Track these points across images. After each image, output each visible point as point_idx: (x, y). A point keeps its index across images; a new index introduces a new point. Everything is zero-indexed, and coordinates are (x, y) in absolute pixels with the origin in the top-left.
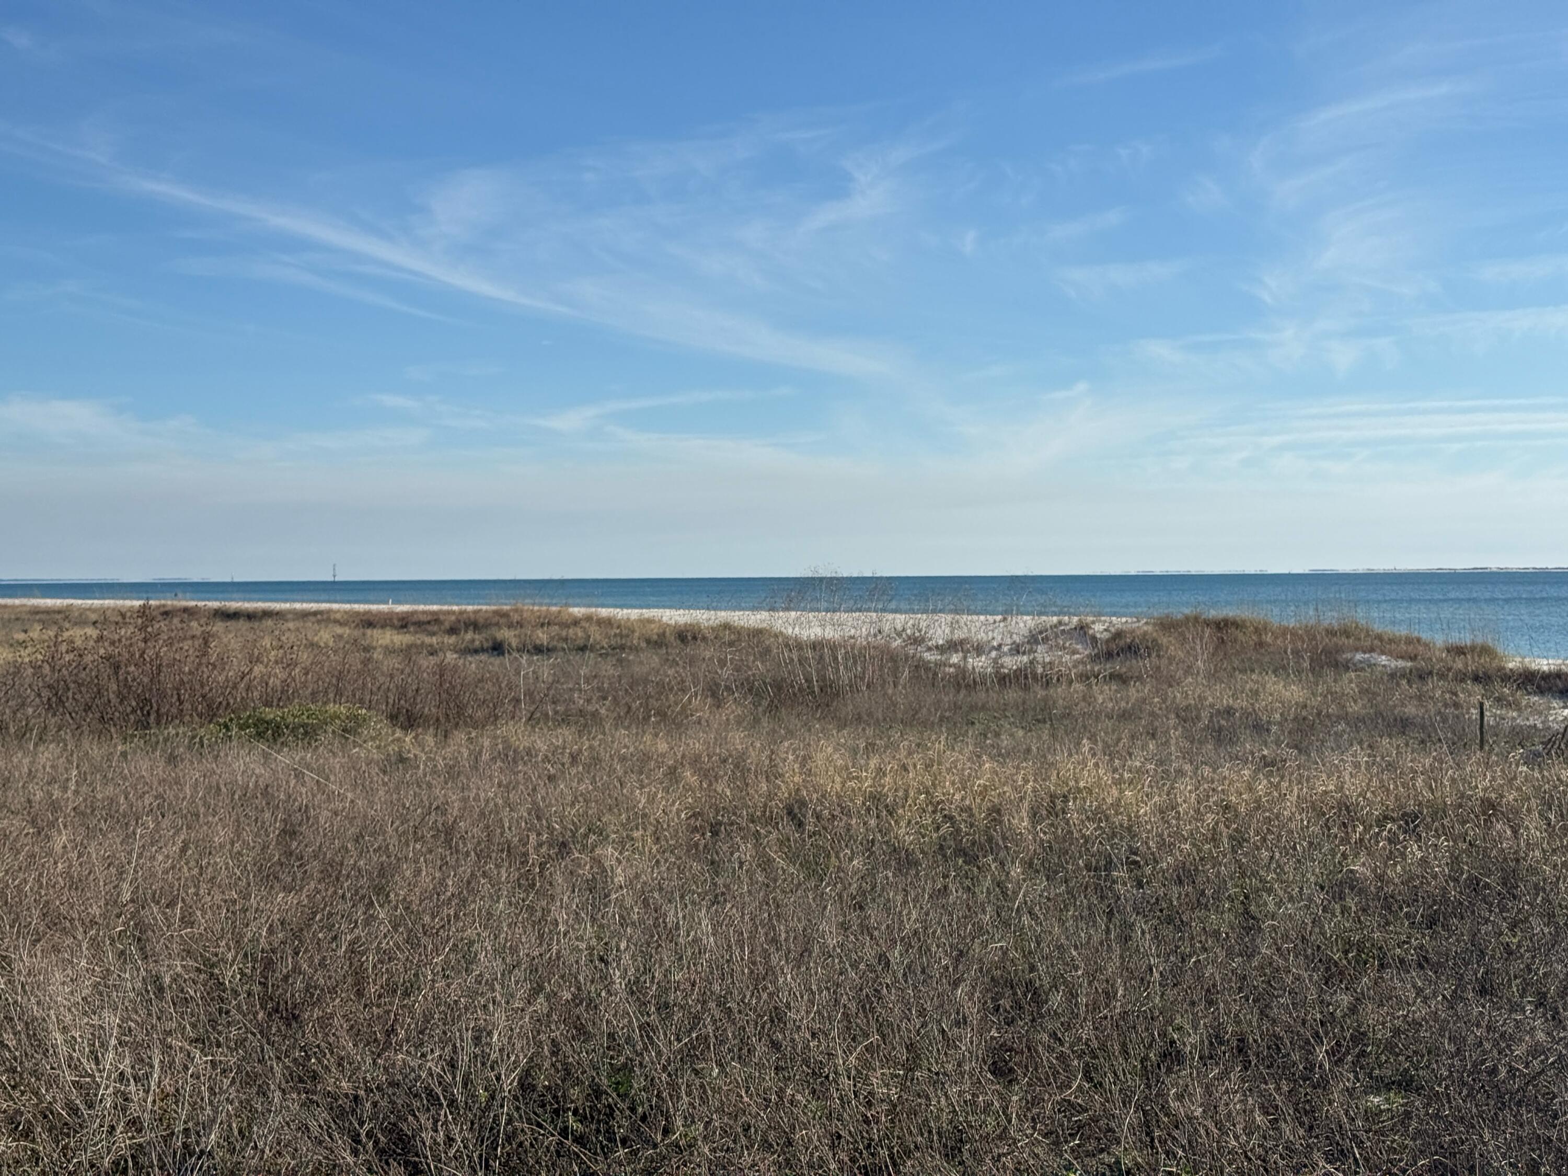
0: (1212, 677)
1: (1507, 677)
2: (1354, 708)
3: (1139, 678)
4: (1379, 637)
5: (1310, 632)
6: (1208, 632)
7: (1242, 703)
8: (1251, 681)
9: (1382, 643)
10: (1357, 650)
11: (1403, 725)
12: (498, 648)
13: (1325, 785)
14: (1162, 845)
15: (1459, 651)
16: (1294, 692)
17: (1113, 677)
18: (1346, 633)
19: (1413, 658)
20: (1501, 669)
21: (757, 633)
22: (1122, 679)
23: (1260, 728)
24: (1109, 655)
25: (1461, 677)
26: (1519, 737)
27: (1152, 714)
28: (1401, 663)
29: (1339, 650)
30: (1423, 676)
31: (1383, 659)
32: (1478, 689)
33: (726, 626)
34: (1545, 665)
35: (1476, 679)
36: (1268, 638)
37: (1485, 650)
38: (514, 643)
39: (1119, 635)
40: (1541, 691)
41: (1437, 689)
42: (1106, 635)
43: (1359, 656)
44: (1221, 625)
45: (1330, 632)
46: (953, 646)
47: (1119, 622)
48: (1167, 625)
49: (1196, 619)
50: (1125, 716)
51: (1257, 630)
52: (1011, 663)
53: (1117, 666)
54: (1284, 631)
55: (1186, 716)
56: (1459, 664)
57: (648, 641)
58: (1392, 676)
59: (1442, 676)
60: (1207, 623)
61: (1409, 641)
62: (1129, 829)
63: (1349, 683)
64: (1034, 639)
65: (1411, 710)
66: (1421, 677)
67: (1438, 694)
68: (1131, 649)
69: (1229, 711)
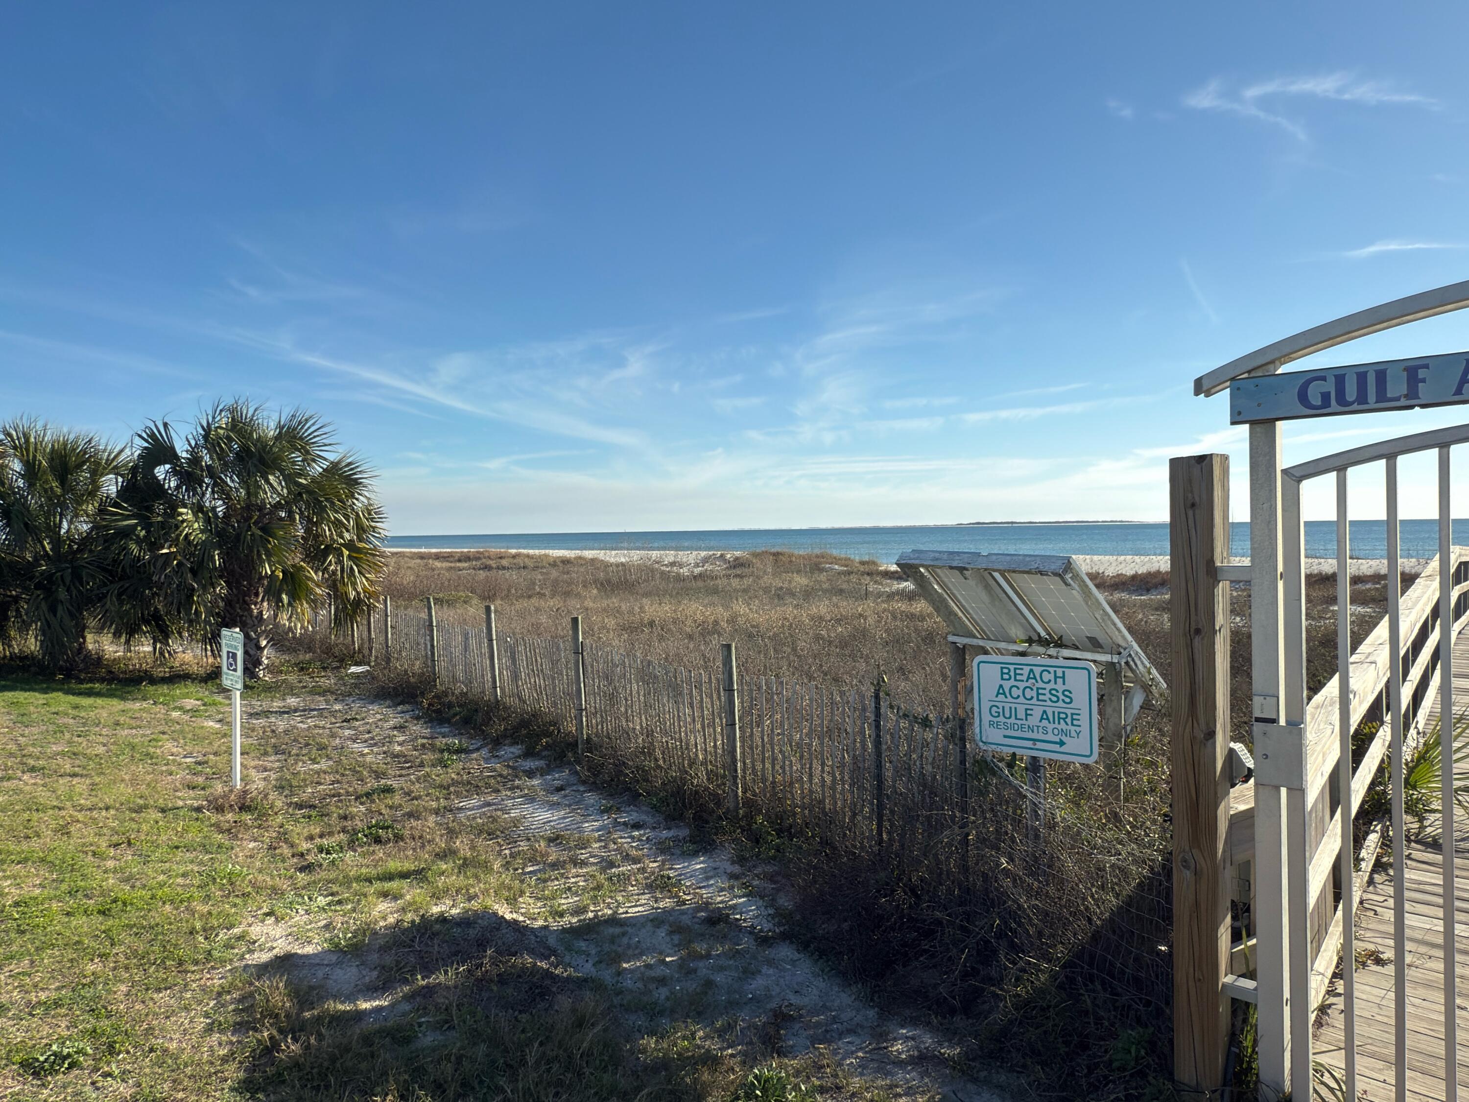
0: (774, 575)
1: (878, 573)
2: (825, 586)
3: (747, 576)
4: (835, 558)
5: (809, 557)
6: (771, 557)
7: (786, 585)
8: (788, 576)
9: (836, 560)
10: (827, 563)
11: (842, 592)
12: (487, 568)
15: (864, 563)
16: (804, 580)
17: (736, 576)
18: (822, 555)
19: (846, 566)
20: (876, 570)
21: (593, 561)
22: (740, 576)
23: (793, 594)
24: (735, 567)
25: (863, 573)
27: (755, 589)
28: (842, 568)
29: (821, 563)
30: (850, 573)
31: (836, 567)
32: (868, 578)
33: (580, 558)
35: (868, 574)
36: (794, 559)
38: (494, 566)
39: (737, 559)
40: (890, 578)
41: (854, 578)
42: (732, 559)
43: (827, 566)
44: (776, 555)
45: (817, 556)
46: (673, 564)
47: (738, 553)
48: (755, 554)
49: (766, 552)
50: (745, 590)
51: (789, 556)
52: (697, 571)
53: (738, 571)
54: (800, 556)
55: (767, 590)
56: (862, 568)
57: (549, 564)
58: (839, 573)
59: (856, 573)
60: (771, 554)
61: (846, 559)
63: (823, 577)
64: (705, 560)
65: (845, 586)
68: (742, 565)
69: (781, 588)
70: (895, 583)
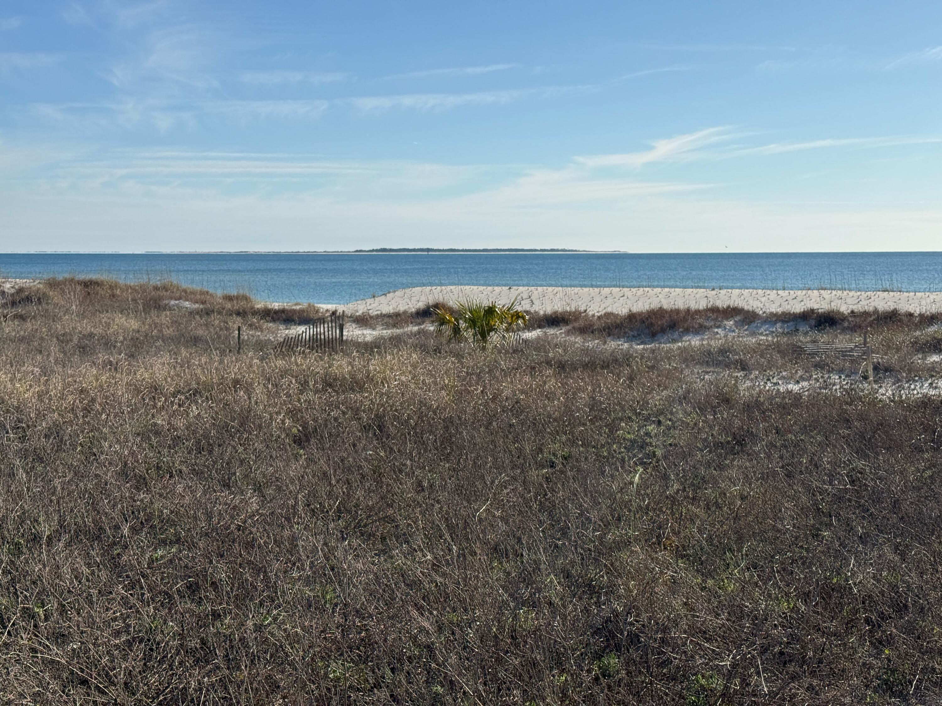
0: (82, 316)
1: (255, 313)
2: (167, 332)
3: (34, 317)
4: (185, 291)
5: (143, 288)
6: (79, 288)
7: (98, 331)
8: (104, 317)
9: (186, 295)
10: (171, 298)
11: (195, 340)
13: (143, 374)
14: (38, 415)
15: (230, 298)
16: (133, 324)
17: (16, 316)
18: (165, 288)
19: (203, 303)
20: (252, 308)
22: (22, 318)
23: (109, 345)
24: (13, 304)
25: (230, 313)
26: (260, 346)
27: (42, 339)
28: (197, 306)
29: (161, 298)
30: (208, 313)
31: (187, 304)
32: (239, 319)
34: (276, 306)
35: (238, 314)
36: (118, 292)
37: (245, 298)
39: (21, 290)
40: (274, 320)
41: (216, 319)
42: (13, 291)
43: (173, 302)
44: (87, 284)
45: (156, 288)
47: (21, 282)
48: (53, 284)
49: (72, 280)
50: (22, 340)
51: (111, 287)
53: (20, 310)
54: (128, 287)
55: (63, 339)
56: (229, 306)
58: (191, 313)
59: (219, 313)
60: (80, 283)
61: (202, 293)
62: (18, 408)
63: (165, 318)
65: (200, 332)
66: (207, 314)
67: (217, 322)
68: (28, 299)
69: (91, 335)
70: (281, 327)
